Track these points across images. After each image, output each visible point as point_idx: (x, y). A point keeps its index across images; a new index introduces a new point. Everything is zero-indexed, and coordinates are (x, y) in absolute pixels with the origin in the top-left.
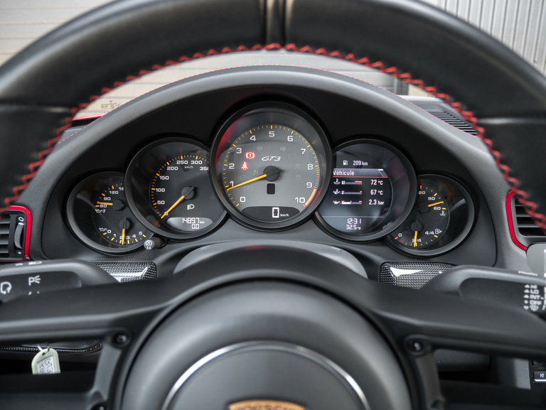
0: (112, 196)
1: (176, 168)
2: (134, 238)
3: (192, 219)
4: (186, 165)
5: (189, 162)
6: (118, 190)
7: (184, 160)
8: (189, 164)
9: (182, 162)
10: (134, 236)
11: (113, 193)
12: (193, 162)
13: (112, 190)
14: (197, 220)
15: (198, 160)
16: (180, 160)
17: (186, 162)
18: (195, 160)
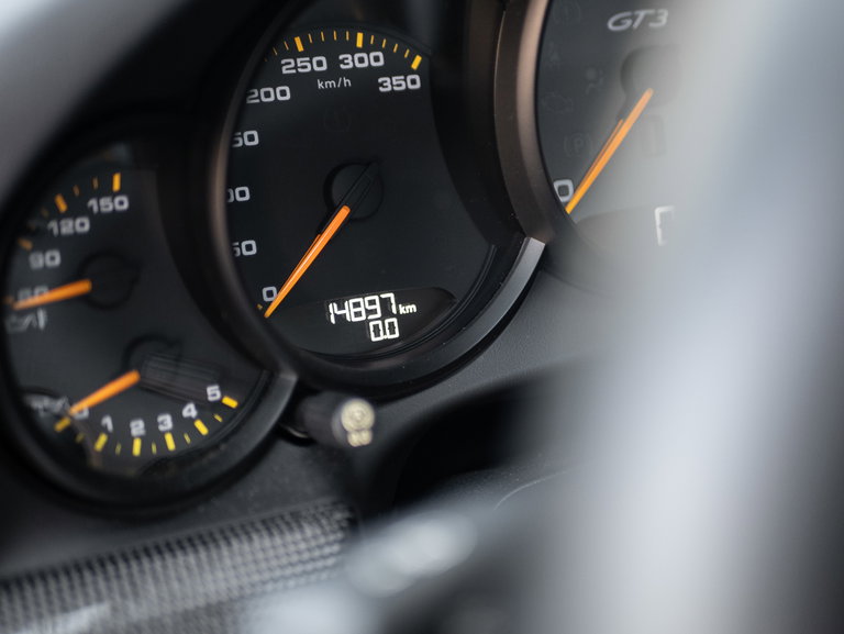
0: (61, 242)
1: (283, 94)
2: (191, 421)
3: (364, 302)
4: (324, 76)
5: (334, 63)
6: (88, 212)
7: (310, 52)
8: (334, 71)
9: (306, 65)
10: (190, 411)
11: (68, 227)
12: (349, 62)
13: (59, 216)
14: (385, 304)
15: (367, 49)
16: (295, 54)
17: (320, 64)
18: (353, 50)
